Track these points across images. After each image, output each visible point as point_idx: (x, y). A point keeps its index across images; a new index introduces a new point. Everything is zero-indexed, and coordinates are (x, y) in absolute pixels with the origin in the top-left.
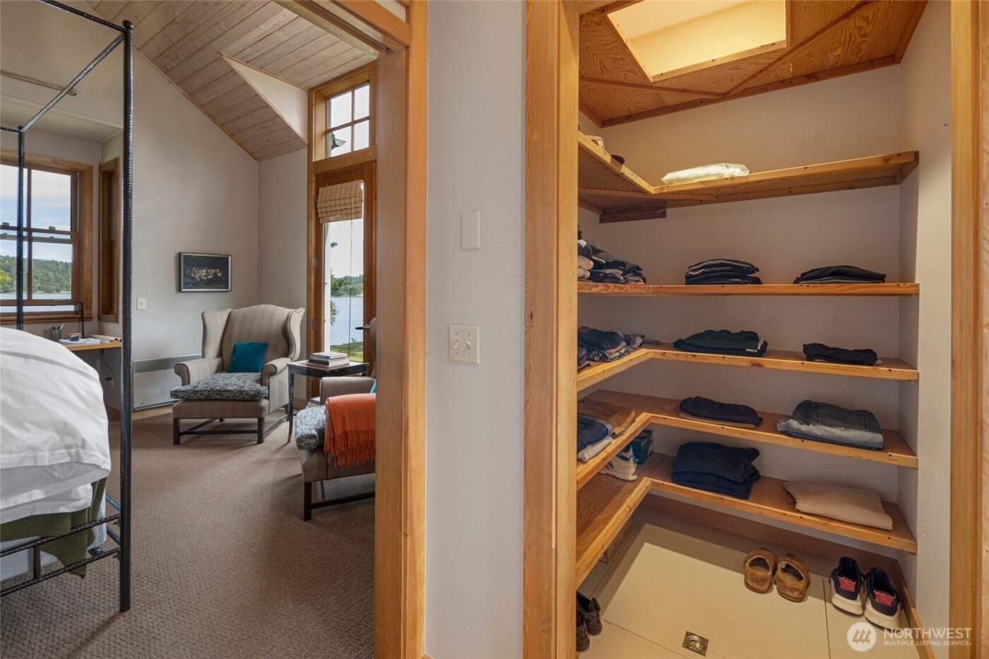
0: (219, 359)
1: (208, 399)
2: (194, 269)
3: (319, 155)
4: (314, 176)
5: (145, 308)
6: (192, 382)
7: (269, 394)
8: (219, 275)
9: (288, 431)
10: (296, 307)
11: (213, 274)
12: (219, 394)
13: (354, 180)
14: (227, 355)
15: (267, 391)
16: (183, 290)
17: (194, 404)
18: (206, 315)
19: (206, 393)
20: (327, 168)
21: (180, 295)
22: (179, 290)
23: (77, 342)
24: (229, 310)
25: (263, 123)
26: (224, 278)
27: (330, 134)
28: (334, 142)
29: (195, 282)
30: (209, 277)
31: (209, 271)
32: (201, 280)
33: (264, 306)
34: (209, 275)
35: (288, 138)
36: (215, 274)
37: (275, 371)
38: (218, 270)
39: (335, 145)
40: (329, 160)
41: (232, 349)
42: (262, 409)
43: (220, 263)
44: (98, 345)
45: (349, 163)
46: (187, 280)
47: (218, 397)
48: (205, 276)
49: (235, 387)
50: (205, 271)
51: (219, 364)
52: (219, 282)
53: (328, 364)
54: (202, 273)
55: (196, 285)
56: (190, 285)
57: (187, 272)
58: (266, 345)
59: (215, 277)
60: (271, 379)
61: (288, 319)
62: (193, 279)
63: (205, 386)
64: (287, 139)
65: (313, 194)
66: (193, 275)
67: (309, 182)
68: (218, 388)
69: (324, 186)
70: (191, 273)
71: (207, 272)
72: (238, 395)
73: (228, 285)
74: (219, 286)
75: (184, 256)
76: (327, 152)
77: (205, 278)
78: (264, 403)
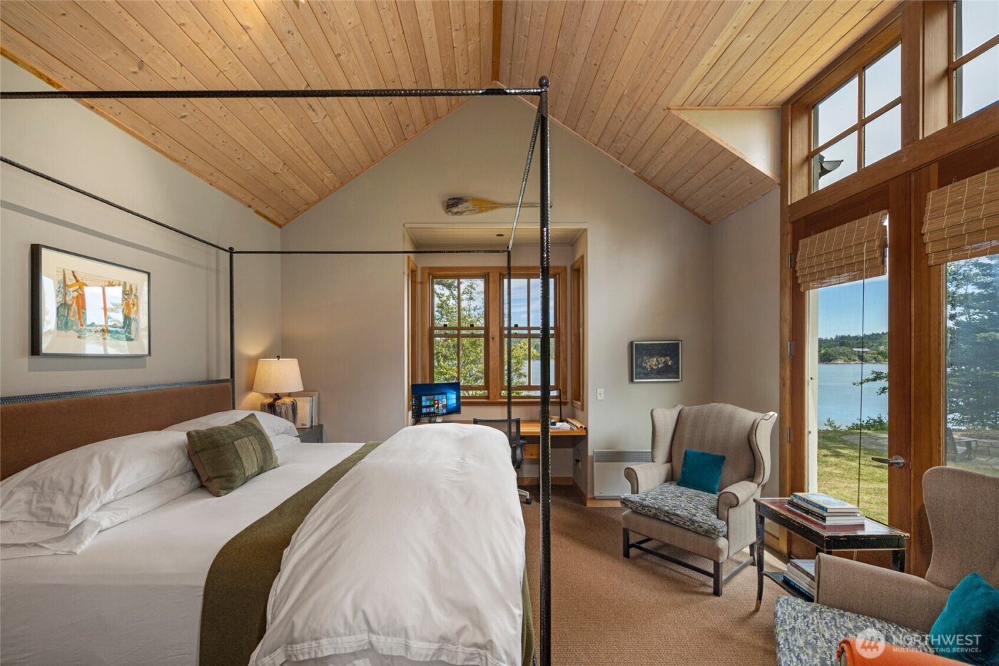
0: (668, 465)
1: (655, 517)
2: (645, 357)
3: (798, 192)
4: (789, 225)
5: (603, 398)
6: (640, 490)
7: (728, 532)
8: (670, 364)
9: (755, 594)
10: (765, 411)
11: (664, 363)
12: (668, 517)
13: (867, 214)
14: (678, 461)
15: (725, 529)
16: (635, 381)
17: (642, 519)
18: (654, 413)
19: (654, 511)
20: (812, 209)
21: (633, 386)
22: (631, 380)
23: (555, 427)
24: (679, 407)
25: (717, 174)
26: (675, 367)
27: (817, 157)
28: (822, 167)
29: (646, 372)
30: (660, 366)
31: (659, 359)
32: (652, 369)
33: (721, 405)
34: (659, 364)
35: (751, 183)
36: (666, 363)
37: (735, 502)
38: (668, 358)
39: (824, 172)
40: (813, 197)
41: (683, 455)
42: (718, 551)
43: (671, 348)
44: (568, 432)
45: (857, 189)
46: (639, 370)
47: (667, 519)
48: (655, 365)
49: (685, 513)
50: (655, 360)
51: (669, 471)
52: (670, 371)
53: (824, 519)
54: (653, 362)
55: (647, 375)
56: (642, 375)
57: (639, 362)
58: (722, 459)
59: (665, 366)
60: (731, 511)
61: (753, 428)
62: (645, 368)
63: (653, 501)
64: (751, 185)
65: (789, 251)
66: (644, 365)
67: (783, 235)
68: (666, 508)
69: (807, 236)
70: (642, 362)
71: (657, 360)
72: (688, 523)
73: (679, 374)
74: (669, 376)
75: (636, 345)
76: (811, 183)
77: (655, 368)
78: (722, 543)
